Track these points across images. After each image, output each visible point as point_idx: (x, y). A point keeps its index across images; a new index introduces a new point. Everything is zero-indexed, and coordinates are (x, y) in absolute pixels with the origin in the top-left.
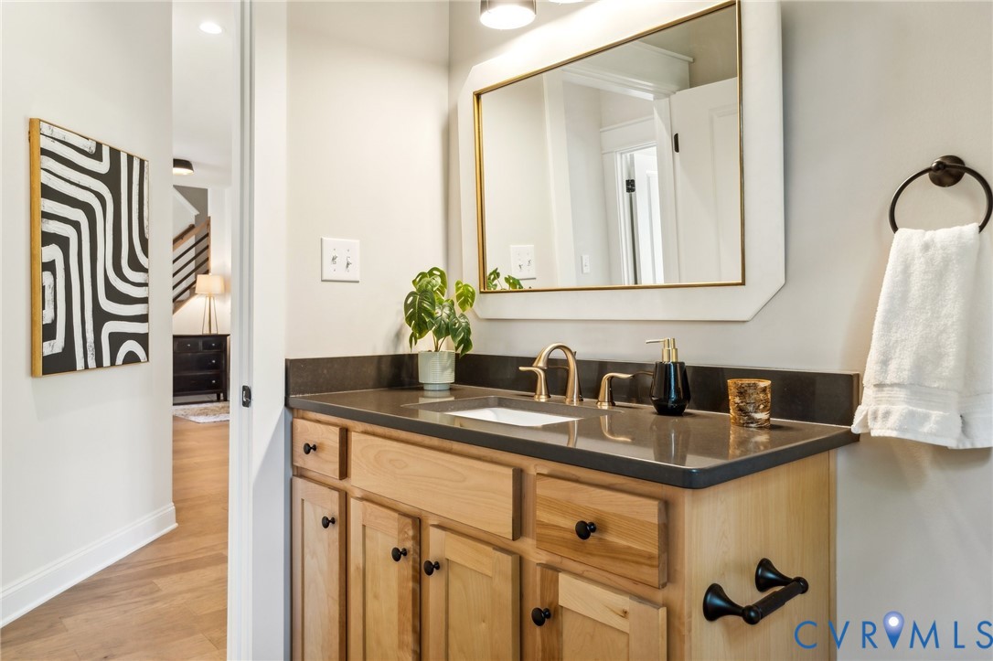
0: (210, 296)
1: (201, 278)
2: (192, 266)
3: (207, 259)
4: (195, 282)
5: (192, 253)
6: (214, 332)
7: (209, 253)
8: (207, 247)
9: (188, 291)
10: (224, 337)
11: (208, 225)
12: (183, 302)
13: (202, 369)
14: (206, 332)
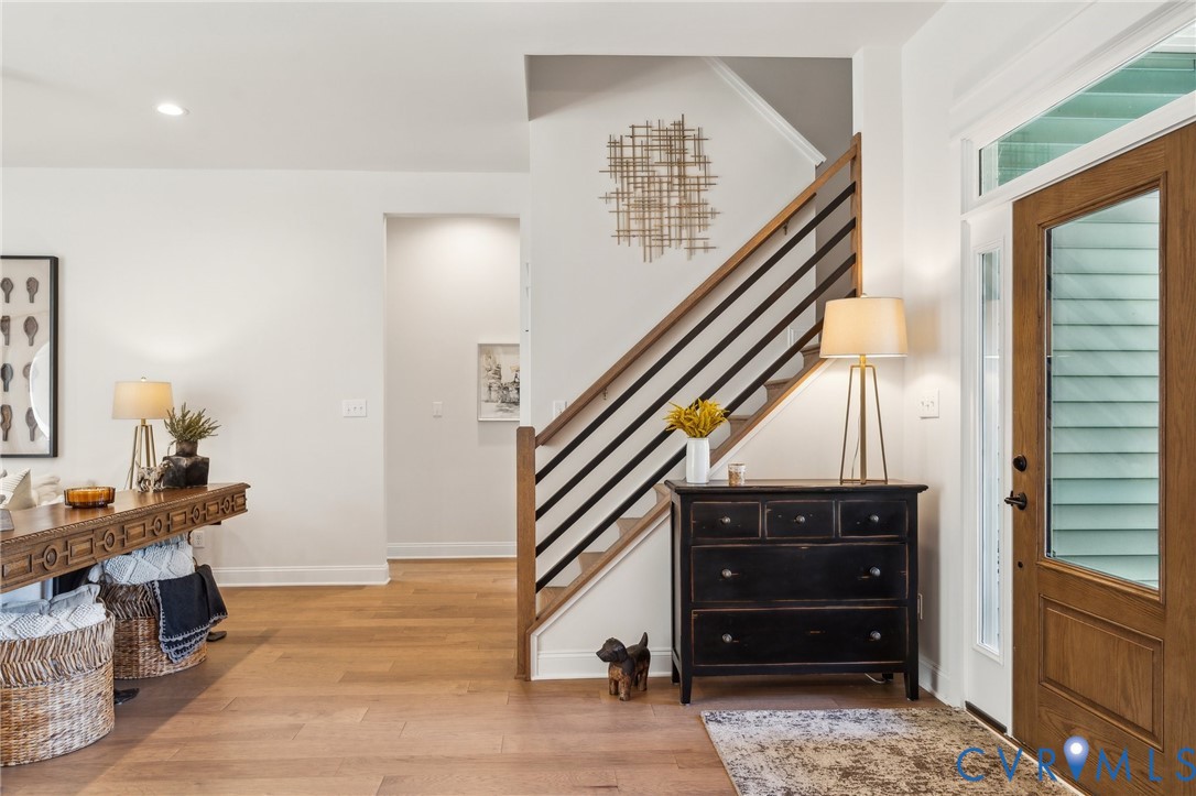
0: (864, 366)
1: (838, 311)
2: (809, 283)
3: (853, 260)
4: (818, 328)
5: (808, 246)
6: (875, 474)
7: (857, 242)
8: (853, 225)
9: (799, 356)
10: (909, 494)
11: (855, 159)
12: (785, 386)
13: (839, 593)
14: (853, 474)
